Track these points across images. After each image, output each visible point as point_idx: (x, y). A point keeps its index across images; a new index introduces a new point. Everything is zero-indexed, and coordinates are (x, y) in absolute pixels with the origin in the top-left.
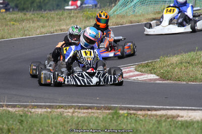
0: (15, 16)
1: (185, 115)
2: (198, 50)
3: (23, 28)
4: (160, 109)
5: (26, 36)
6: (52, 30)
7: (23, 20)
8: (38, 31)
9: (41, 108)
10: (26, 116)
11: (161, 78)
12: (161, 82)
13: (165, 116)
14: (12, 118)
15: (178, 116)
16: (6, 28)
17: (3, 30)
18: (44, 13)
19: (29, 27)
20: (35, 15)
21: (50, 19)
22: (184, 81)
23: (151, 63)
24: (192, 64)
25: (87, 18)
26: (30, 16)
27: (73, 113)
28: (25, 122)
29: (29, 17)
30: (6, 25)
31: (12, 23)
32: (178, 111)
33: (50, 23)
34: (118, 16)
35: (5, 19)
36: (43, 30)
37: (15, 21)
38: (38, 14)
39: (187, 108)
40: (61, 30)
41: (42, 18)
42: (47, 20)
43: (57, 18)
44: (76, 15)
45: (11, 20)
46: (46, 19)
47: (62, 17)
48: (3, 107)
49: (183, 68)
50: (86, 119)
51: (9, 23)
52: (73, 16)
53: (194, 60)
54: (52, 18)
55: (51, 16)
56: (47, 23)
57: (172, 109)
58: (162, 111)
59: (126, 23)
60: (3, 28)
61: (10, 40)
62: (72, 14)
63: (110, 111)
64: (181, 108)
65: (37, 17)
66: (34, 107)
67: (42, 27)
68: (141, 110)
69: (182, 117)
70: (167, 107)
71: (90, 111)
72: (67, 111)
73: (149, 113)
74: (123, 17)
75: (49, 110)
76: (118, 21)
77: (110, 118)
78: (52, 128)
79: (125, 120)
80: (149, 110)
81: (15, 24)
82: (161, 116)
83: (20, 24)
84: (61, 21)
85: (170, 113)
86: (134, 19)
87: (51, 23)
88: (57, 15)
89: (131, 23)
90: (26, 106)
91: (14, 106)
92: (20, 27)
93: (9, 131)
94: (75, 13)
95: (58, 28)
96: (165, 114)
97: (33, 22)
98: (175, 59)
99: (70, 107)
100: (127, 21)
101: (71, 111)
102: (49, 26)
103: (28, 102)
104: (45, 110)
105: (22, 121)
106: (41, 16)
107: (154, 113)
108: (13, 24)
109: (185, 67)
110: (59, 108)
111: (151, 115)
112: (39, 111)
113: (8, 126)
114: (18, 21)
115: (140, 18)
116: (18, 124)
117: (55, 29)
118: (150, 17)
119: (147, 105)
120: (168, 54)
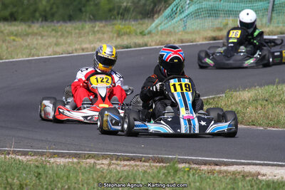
0: (16, 28)
1: (268, 173)
2: (279, 83)
3: (29, 45)
4: (233, 164)
5: (33, 56)
6: (70, 49)
7: (27, 35)
8: (50, 50)
9: (63, 157)
10: (44, 167)
13: (239, 173)
14: (25, 169)
15: (259, 174)
16: (4, 45)
18: (56, 25)
19: (37, 44)
20: (45, 27)
21: (66, 34)
22: (260, 125)
23: (213, 98)
24: (272, 103)
25: (118, 34)
26: (37, 29)
27: (109, 165)
28: (44, 176)
29: (35, 31)
30: (4, 41)
31: (12, 38)
32: (258, 167)
33: (67, 40)
34: (162, 33)
35: (2, 32)
36: (58, 49)
37: (16, 35)
38: (48, 27)
40: (83, 50)
41: (54, 32)
42: (62, 35)
43: (76, 33)
44: (102, 29)
45: (11, 34)
46: (60, 34)
47: (82, 31)
48: (9, 154)
49: (260, 107)
50: (130, 173)
51: (7, 38)
52: (98, 31)
53: (274, 96)
54: (68, 32)
55: (67, 29)
56: (62, 40)
57: (249, 164)
58: (235, 166)
59: (174, 43)
61: (11, 62)
62: (96, 29)
63: (162, 164)
64: (262, 162)
65: (47, 31)
66: (53, 155)
67: (56, 44)
68: (205, 164)
69: (264, 175)
70: (243, 161)
71: (132, 163)
72: (100, 162)
73: (217, 168)
74: (169, 34)
75: (75, 160)
76: (162, 39)
77: (164, 173)
78: (83, 185)
79: (186, 177)
80: (217, 165)
81: (17, 39)
82: (234, 173)
83: (23, 40)
84: (81, 37)
85: (248, 169)
86: (186, 37)
87: (69, 40)
88: (75, 29)
89: (182, 42)
90: (42, 154)
91: (25, 154)
92: (24, 43)
93: (21, 186)
94: (101, 27)
95: (79, 47)
96: (239, 170)
97: (42, 36)
98: (246, 95)
99: (105, 157)
101: (106, 162)
102: (66, 44)
103: (45, 149)
104: (70, 160)
105: (40, 174)
106: (53, 30)
107: (224, 168)
108: (14, 40)
109: (262, 105)
110: (88, 158)
111: (220, 172)
112: (61, 161)
113: (20, 181)
114: (20, 36)
116: (34, 178)
117: (74, 48)
118: (209, 35)
119: (214, 157)
120: (236, 89)
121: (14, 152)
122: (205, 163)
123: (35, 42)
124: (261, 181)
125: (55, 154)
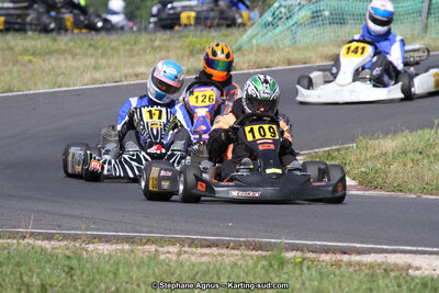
0: (33, 43)
1: (424, 265)
3: (53, 69)
4: (369, 251)
5: (60, 87)
6: (117, 75)
7: (50, 53)
8: (87, 77)
9: (107, 242)
10: (79, 258)
11: (361, 183)
12: (361, 193)
13: (380, 265)
14: (49, 261)
15: (410, 266)
16: (15, 69)
17: (10, 72)
18: (95, 37)
19: (66, 67)
20: (78, 41)
21: (110, 52)
22: (411, 191)
23: (338, 150)
24: (429, 157)
25: (191, 52)
26: (66, 44)
27: (179, 254)
28: (79, 272)
29: (63, 47)
30: (15, 63)
31: (27, 58)
32: (408, 255)
33: (111, 61)
34: (259, 49)
35: (12, 49)
36: (98, 75)
37: (34, 54)
38: (82, 40)
39: (428, 249)
40: (137, 76)
41: (92, 49)
42: (104, 54)
43: (125, 50)
44: (167, 43)
45: (25, 51)
46: (100, 51)
47: (135, 48)
48: (25, 237)
49: (410, 164)
51: (20, 58)
52: (160, 47)
53: (432, 146)
54: (113, 49)
55: (112, 45)
56: (104, 61)
57: (394, 252)
58: (372, 255)
59: (277, 65)
60: (8, 68)
61: (26, 95)
62: (156, 44)
63: (260, 252)
64: (415, 248)
65: (81, 48)
66: (92, 239)
67: (94, 68)
68: (327, 252)
69: (417, 269)
70: (385, 247)
71: (214, 250)
72: (165, 249)
73: (345, 258)
74: (269, 50)
75: (127, 247)
76: (259, 59)
77: (263, 267)
78: (138, 285)
79: (298, 272)
80: (345, 253)
81: (35, 60)
82: (371, 266)
83: (44, 60)
84: (133, 56)
85: (392, 259)
86: (296, 55)
87: (114, 61)
88: (125, 43)
89: (290, 63)
90: (75, 238)
91: (49, 237)
92: (47, 66)
93: (43, 288)
94: (164, 40)
95: (130, 71)
96: (379, 261)
97: (74, 56)
98: (389, 144)
99: (172, 242)
100: (279, 60)
101: (174, 249)
102: (110, 67)
103: (80, 229)
104: (119, 247)
105: (72, 268)
106: (90, 45)
107: (355, 258)
108: (30, 61)
109: (413, 161)
110: (146, 243)
111: (350, 264)
112: (105, 248)
113: (41, 280)
114: (40, 55)
115: (308, 54)
116: (64, 275)
117: (123, 73)
118: (330, 53)
119: (340, 242)
120: (373, 135)
121: (32, 235)
122: (327, 250)
123: (63, 65)
124: (413, 278)
125: (95, 237)
